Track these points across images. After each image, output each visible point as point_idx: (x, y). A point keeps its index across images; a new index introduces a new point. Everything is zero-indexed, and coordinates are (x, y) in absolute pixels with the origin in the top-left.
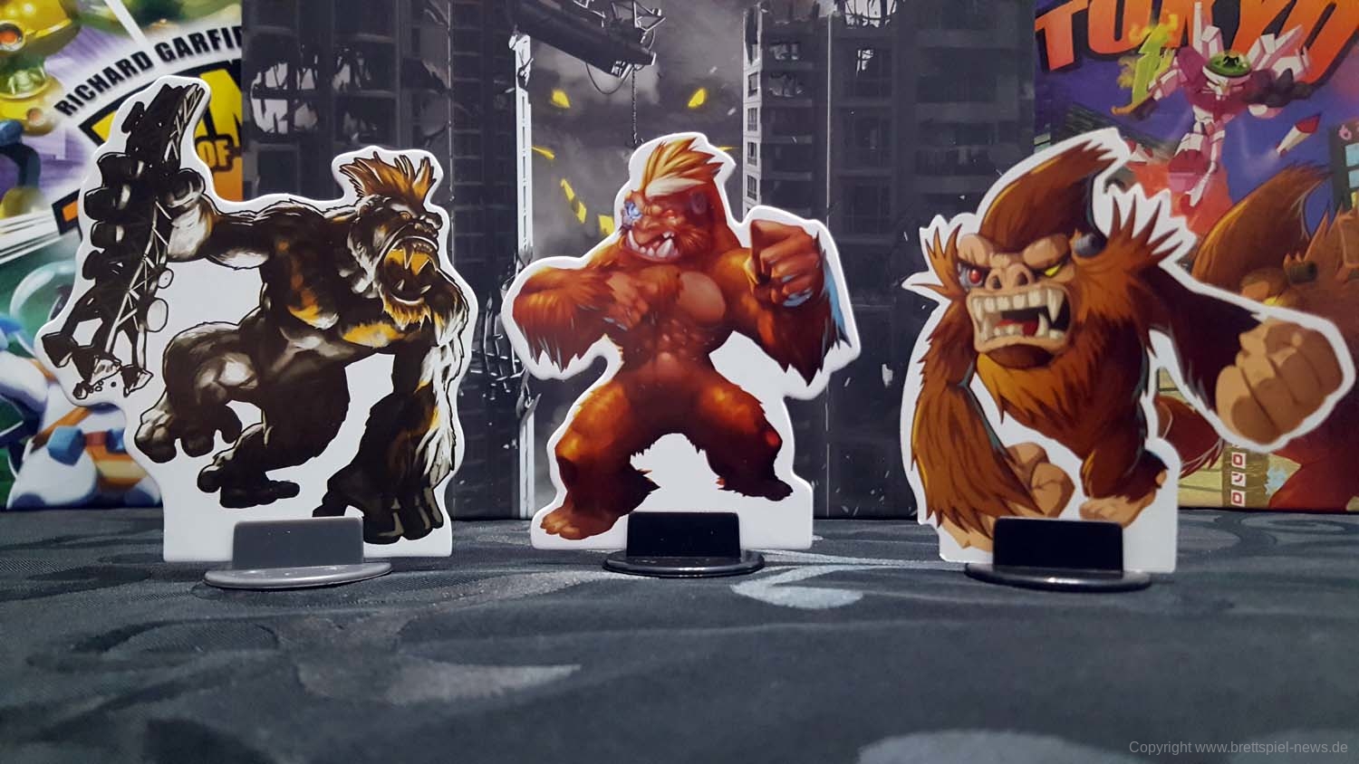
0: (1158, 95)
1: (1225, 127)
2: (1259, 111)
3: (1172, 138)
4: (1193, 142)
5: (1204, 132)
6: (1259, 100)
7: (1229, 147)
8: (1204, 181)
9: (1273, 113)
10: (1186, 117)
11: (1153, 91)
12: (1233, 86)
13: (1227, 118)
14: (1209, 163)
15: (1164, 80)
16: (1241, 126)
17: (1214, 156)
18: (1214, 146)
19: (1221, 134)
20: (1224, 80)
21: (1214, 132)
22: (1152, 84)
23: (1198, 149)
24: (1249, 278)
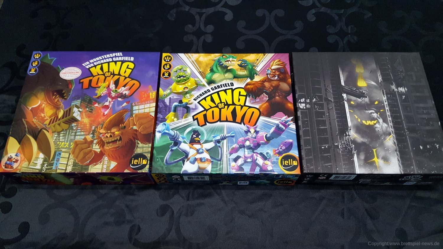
0: (102, 95)
1: (113, 102)
2: (119, 99)
3: (104, 102)
4: (107, 104)
5: (109, 102)
6: (120, 98)
7: (113, 105)
8: (108, 110)
9: (122, 100)
10: (106, 99)
11: (101, 94)
12: (116, 95)
13: (114, 100)
14: (109, 107)
15: (104, 93)
16: (116, 101)
17: (110, 107)
18: (111, 105)
19: (112, 103)
20: (114, 94)
21: (111, 102)
22: (101, 93)
23: (108, 105)
24: (113, 128)
